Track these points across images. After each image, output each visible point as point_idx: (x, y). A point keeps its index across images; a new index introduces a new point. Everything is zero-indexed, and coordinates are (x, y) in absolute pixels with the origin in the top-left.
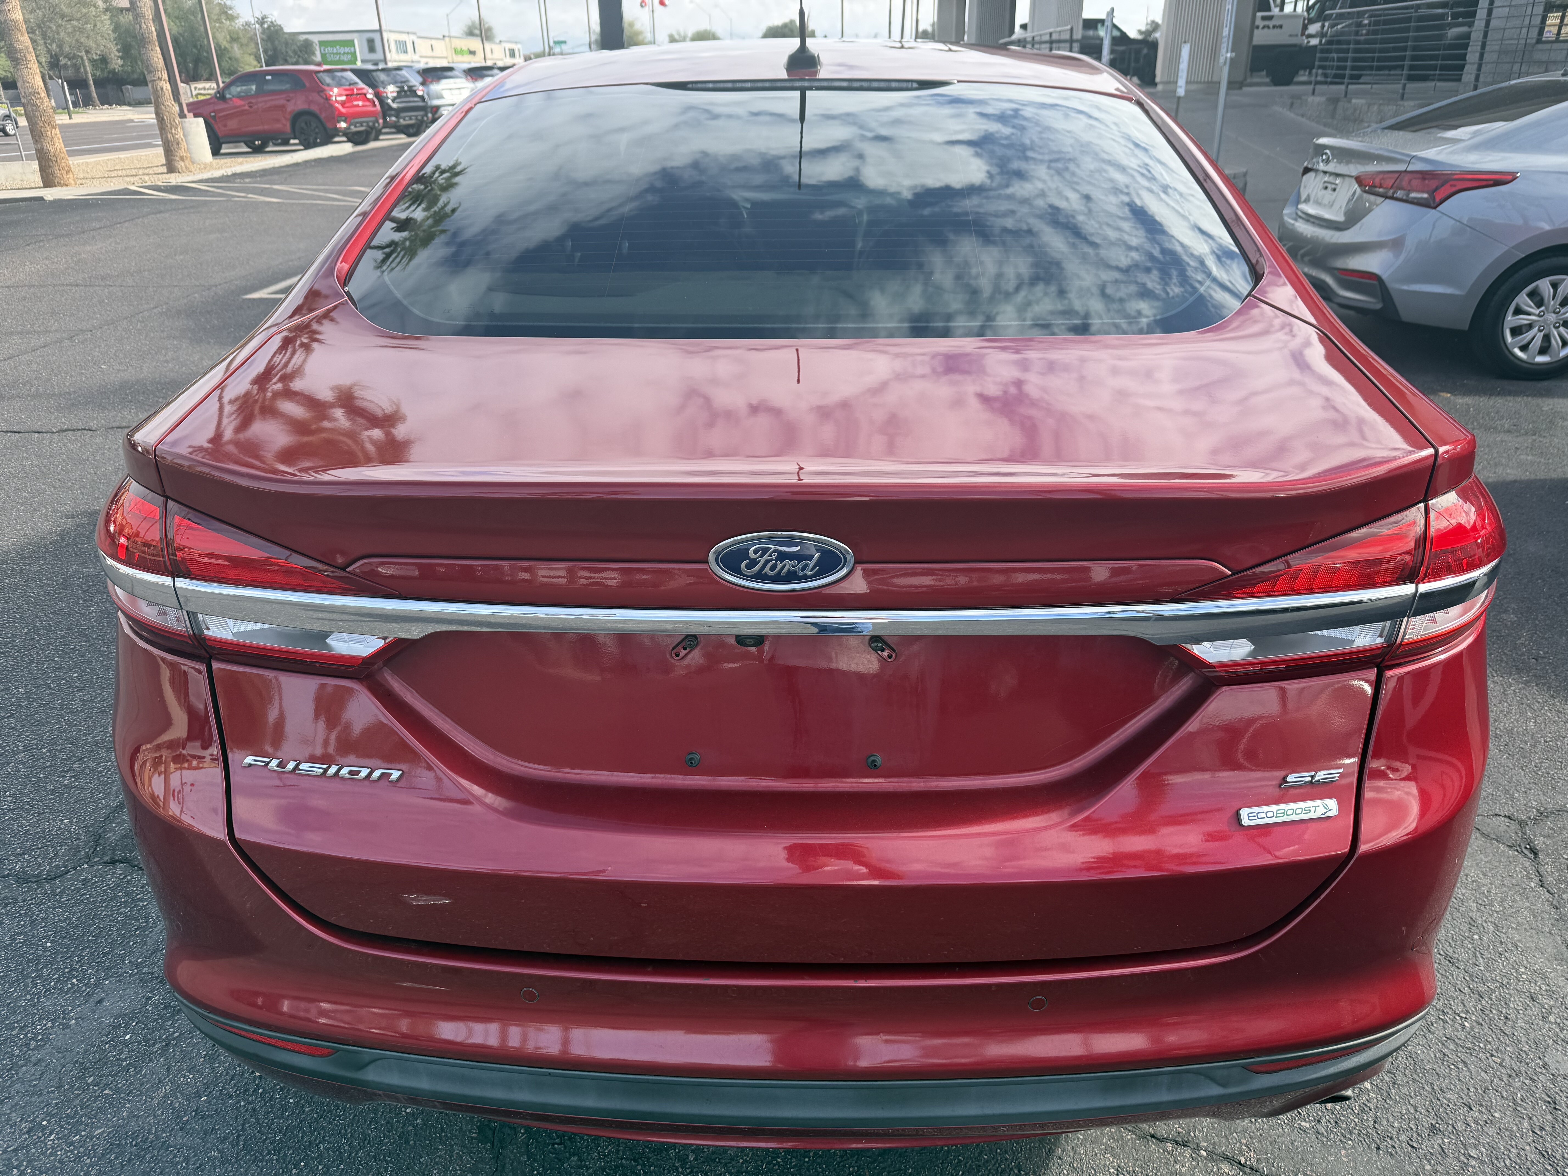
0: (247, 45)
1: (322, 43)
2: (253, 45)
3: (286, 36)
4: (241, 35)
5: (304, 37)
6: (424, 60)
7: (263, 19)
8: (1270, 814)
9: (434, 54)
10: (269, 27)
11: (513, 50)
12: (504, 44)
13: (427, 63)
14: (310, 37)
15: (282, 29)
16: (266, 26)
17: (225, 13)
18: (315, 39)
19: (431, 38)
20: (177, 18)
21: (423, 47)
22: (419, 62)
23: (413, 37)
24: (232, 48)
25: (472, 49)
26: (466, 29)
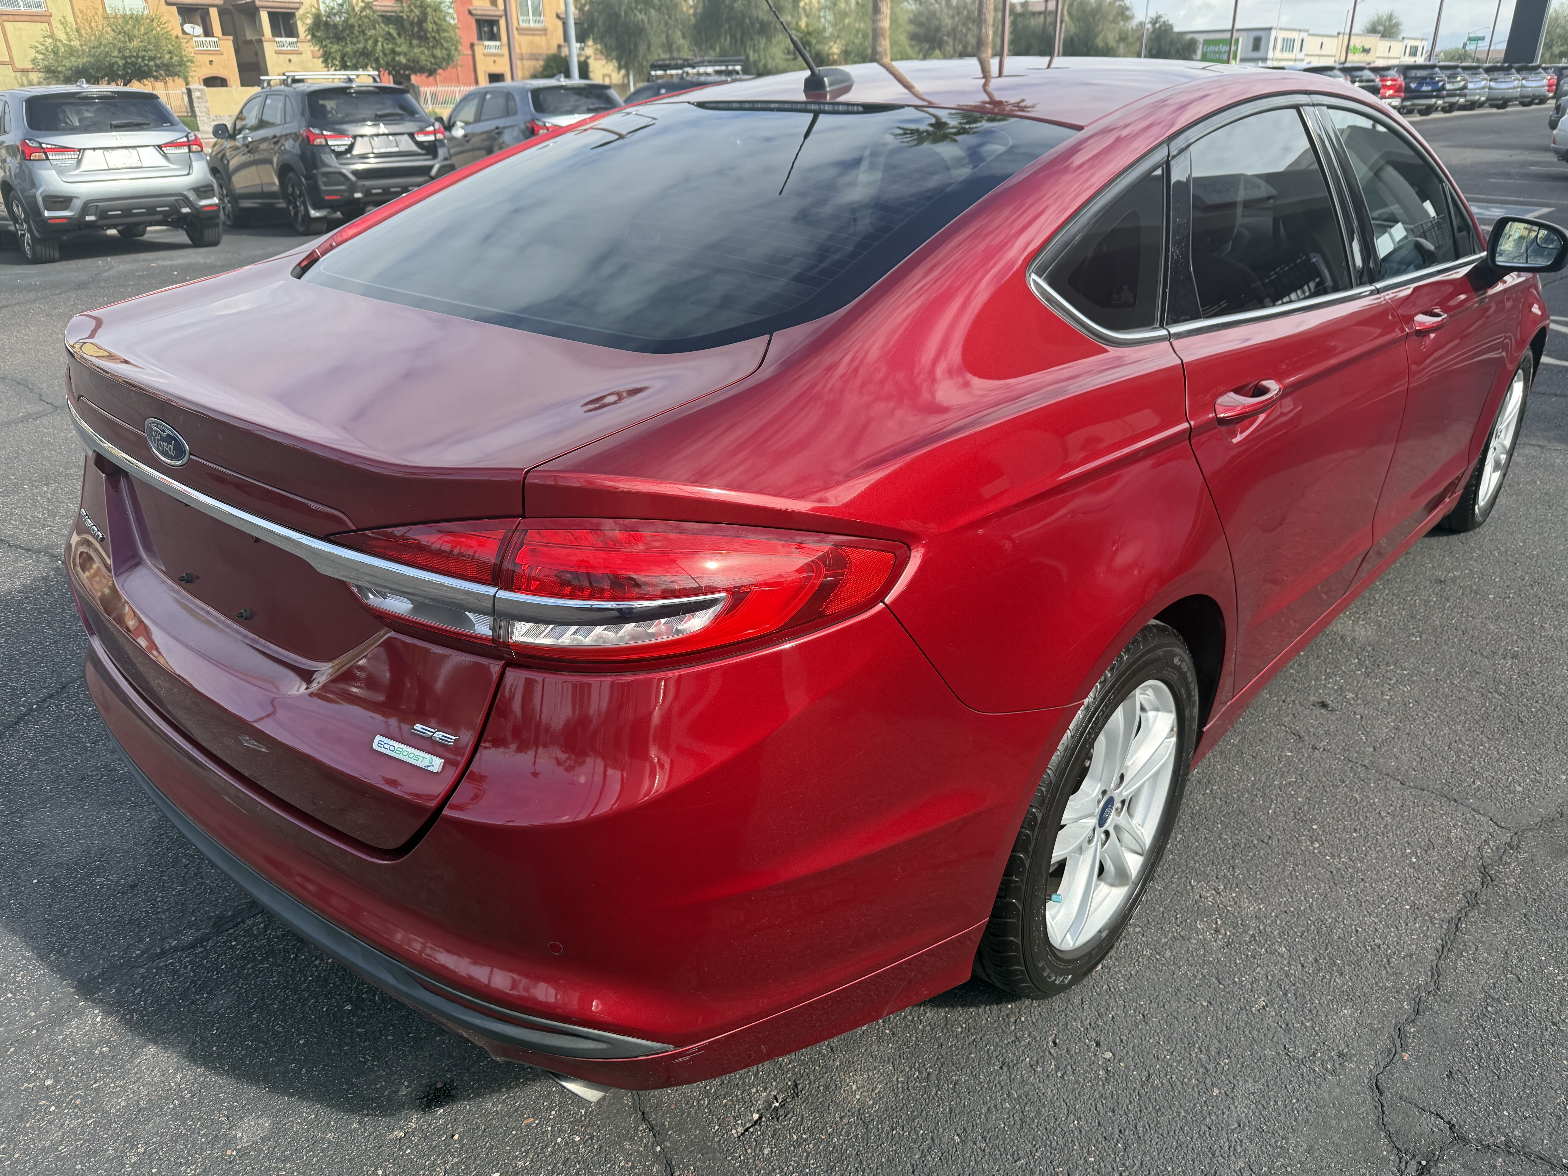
0: (1133, 44)
1: (1207, 42)
2: (1138, 44)
3: (1174, 35)
4: (1130, 34)
5: (1189, 37)
6: (1308, 59)
7: (1157, 18)
8: (392, 748)
9: (1323, 52)
10: (1160, 26)
11: (1416, 48)
12: (1406, 42)
13: (1310, 63)
14: (1196, 36)
15: (1171, 27)
16: (1157, 26)
17: (1123, 13)
18: (1201, 38)
19: (1323, 36)
20: (1078, 20)
21: (1312, 45)
22: (1302, 60)
23: (1303, 35)
24: (1118, 47)
25: (1367, 47)
26: (1368, 26)
